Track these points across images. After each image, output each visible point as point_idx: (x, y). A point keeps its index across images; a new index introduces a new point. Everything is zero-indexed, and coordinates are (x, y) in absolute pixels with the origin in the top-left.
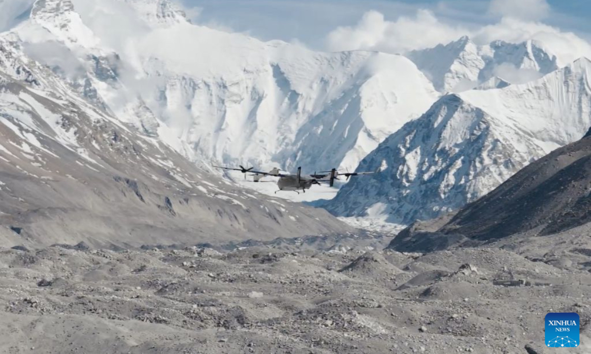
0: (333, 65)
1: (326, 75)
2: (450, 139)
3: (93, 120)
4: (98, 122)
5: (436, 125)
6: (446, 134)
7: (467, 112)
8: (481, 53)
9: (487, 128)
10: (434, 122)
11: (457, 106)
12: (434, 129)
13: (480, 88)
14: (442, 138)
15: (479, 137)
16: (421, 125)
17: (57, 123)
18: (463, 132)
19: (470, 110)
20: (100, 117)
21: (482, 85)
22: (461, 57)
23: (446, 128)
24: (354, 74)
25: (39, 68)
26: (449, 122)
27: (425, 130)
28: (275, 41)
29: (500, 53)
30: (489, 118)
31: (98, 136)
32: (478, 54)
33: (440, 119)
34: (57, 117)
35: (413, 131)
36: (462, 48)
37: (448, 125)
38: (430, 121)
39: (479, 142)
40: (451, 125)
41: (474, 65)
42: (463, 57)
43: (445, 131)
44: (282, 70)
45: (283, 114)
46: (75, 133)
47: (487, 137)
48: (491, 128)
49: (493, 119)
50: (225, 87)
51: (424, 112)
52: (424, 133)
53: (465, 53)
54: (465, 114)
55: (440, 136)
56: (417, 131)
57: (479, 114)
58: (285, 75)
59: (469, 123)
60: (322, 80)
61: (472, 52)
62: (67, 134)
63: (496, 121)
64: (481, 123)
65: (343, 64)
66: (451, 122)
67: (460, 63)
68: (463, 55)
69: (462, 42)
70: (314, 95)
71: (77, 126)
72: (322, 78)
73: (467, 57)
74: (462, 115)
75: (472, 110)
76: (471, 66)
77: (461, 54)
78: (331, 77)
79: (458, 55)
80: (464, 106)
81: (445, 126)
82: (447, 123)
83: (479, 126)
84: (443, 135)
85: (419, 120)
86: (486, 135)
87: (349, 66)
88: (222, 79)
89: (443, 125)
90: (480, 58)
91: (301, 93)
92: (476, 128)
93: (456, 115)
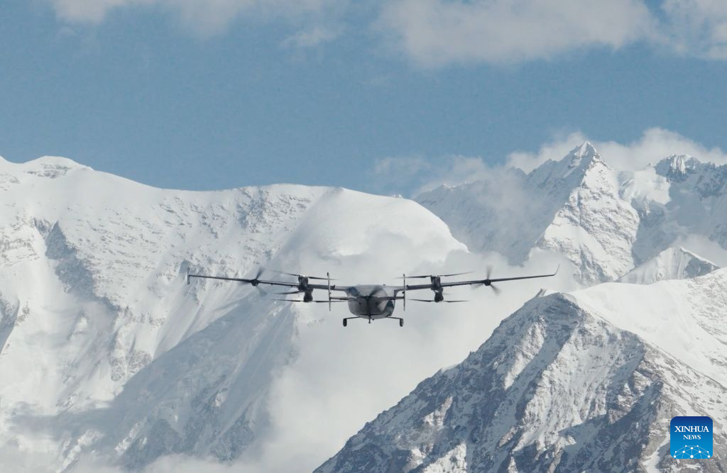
0: (216, 227)
1: (197, 254)
2: (548, 421)
5: (509, 382)
6: (539, 405)
7: (598, 342)
8: (631, 193)
9: (657, 388)
10: (506, 375)
11: (568, 330)
12: (503, 394)
13: (633, 280)
14: (528, 417)
15: (634, 414)
16: (466, 381)
18: (586, 400)
19: (606, 338)
21: (639, 272)
22: (575, 204)
23: (538, 390)
24: (274, 251)
26: (546, 373)
27: (477, 397)
28: (50, 161)
29: (683, 191)
30: (660, 361)
32: (621, 193)
33: (520, 366)
35: (443, 400)
36: (577, 178)
37: (545, 381)
38: (492, 371)
39: (634, 428)
40: (551, 382)
41: (610, 226)
42: (579, 204)
43: (535, 399)
44: (72, 240)
45: (75, 365)
47: (655, 413)
48: (666, 390)
49: (670, 362)
51: (475, 349)
52: (475, 405)
53: (584, 193)
54: (593, 349)
55: (520, 413)
56: (455, 400)
57: (634, 348)
58: (80, 256)
59: (604, 375)
60: (185, 266)
61: (605, 189)
63: (681, 370)
64: (638, 374)
65: (243, 222)
66: (555, 373)
67: (572, 220)
68: (580, 198)
69: (577, 163)
70: (162, 310)
72: (185, 263)
73: (590, 204)
74: (583, 353)
75: (612, 339)
76: (601, 226)
77: (575, 195)
78: (210, 261)
79: (567, 199)
80: (587, 326)
81: (534, 385)
82: (540, 377)
83: (632, 385)
84: (529, 409)
85: (460, 367)
86: (653, 410)
87: (260, 227)
89: (531, 382)
90: (627, 206)
91: (123, 306)
92: (622, 388)
93: (566, 352)
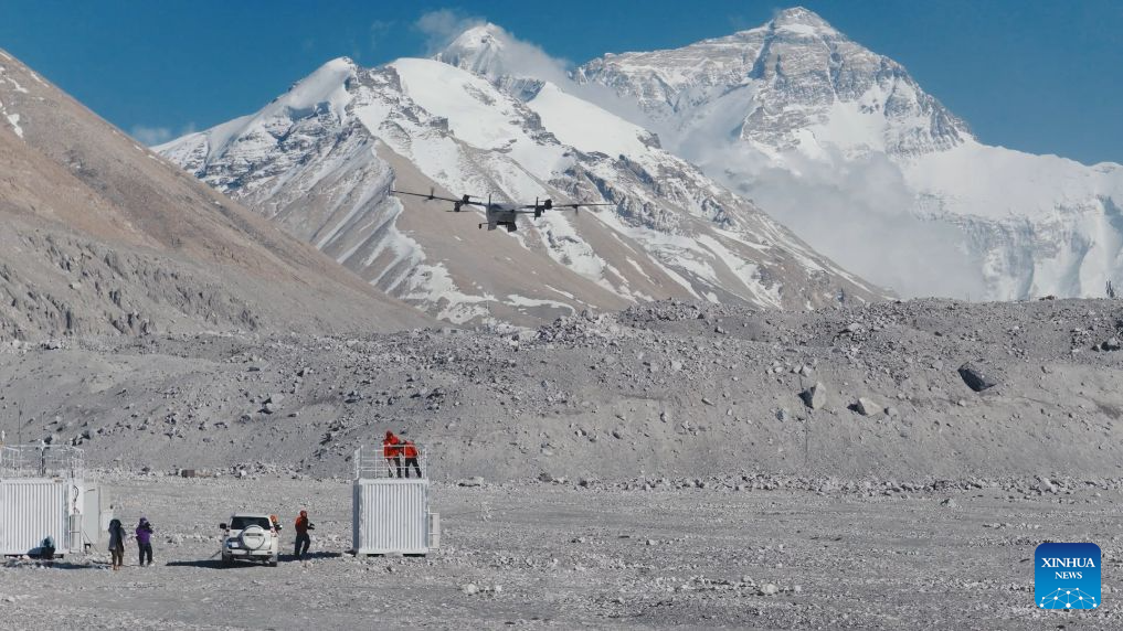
3: (810, 273)
4: (817, 274)
17: (754, 277)
20: (819, 268)
25: (736, 201)
31: (815, 295)
34: (753, 267)
46: (780, 290)
50: (1031, 232)
62: (767, 293)
71: (782, 280)
88: (1028, 222)
